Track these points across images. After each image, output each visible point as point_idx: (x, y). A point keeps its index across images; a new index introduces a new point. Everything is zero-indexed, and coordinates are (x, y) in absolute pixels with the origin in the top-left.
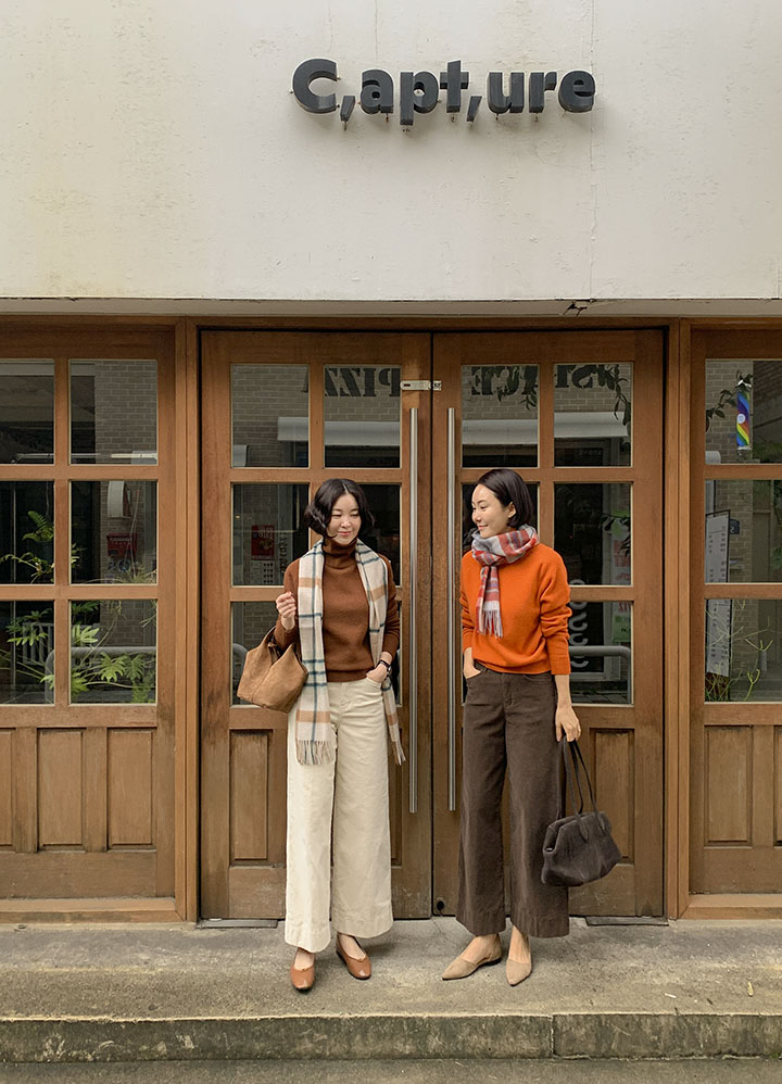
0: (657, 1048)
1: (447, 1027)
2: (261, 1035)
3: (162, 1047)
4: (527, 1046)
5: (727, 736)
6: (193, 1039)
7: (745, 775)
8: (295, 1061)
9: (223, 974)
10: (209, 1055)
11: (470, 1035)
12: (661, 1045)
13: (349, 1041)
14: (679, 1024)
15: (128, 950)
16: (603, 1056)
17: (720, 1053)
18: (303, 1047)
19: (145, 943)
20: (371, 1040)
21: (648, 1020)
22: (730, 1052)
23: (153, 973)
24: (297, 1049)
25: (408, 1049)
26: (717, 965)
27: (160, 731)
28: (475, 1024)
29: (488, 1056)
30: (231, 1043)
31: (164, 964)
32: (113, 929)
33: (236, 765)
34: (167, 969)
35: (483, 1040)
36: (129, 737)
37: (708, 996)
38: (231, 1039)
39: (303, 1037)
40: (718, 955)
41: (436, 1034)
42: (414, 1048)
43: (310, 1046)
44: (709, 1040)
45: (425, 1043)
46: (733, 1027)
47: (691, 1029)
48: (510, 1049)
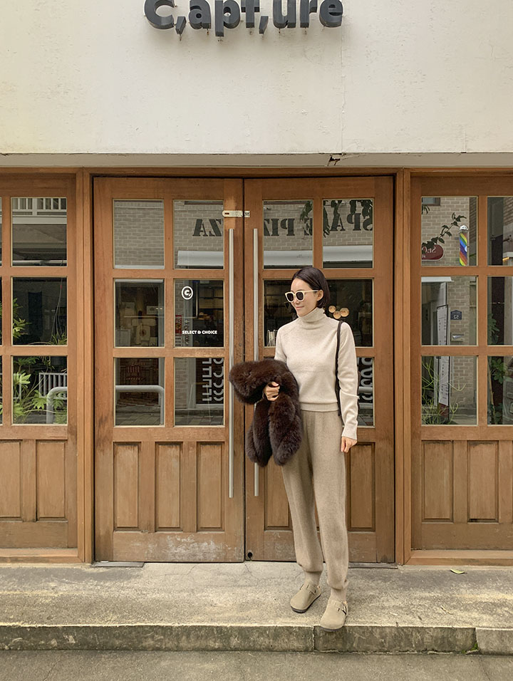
0: (384, 646)
1: (243, 633)
2: (119, 636)
3: (54, 642)
4: (296, 645)
5: (437, 448)
6: (74, 638)
7: (448, 473)
8: (142, 652)
9: (102, 597)
10: (86, 647)
11: (258, 637)
12: (387, 645)
13: (178, 640)
14: (398, 632)
15: (43, 580)
16: (348, 651)
17: (426, 650)
18: (147, 643)
19: (56, 576)
20: (193, 640)
21: (378, 630)
22: (433, 650)
23: (56, 596)
24: (144, 644)
25: (217, 645)
26: (427, 594)
27: (70, 442)
28: (262, 631)
29: (270, 650)
30: (99, 640)
31: (65, 589)
32: (37, 567)
33: (118, 464)
34: (66, 593)
35: (267, 641)
36: (50, 446)
37: (419, 614)
38: (100, 638)
39: (147, 637)
40: (428, 588)
41: (236, 636)
42: (222, 644)
43: (152, 642)
44: (419, 641)
45: (228, 641)
46: (435, 635)
47: (407, 635)
48: (285, 646)
